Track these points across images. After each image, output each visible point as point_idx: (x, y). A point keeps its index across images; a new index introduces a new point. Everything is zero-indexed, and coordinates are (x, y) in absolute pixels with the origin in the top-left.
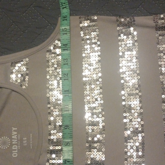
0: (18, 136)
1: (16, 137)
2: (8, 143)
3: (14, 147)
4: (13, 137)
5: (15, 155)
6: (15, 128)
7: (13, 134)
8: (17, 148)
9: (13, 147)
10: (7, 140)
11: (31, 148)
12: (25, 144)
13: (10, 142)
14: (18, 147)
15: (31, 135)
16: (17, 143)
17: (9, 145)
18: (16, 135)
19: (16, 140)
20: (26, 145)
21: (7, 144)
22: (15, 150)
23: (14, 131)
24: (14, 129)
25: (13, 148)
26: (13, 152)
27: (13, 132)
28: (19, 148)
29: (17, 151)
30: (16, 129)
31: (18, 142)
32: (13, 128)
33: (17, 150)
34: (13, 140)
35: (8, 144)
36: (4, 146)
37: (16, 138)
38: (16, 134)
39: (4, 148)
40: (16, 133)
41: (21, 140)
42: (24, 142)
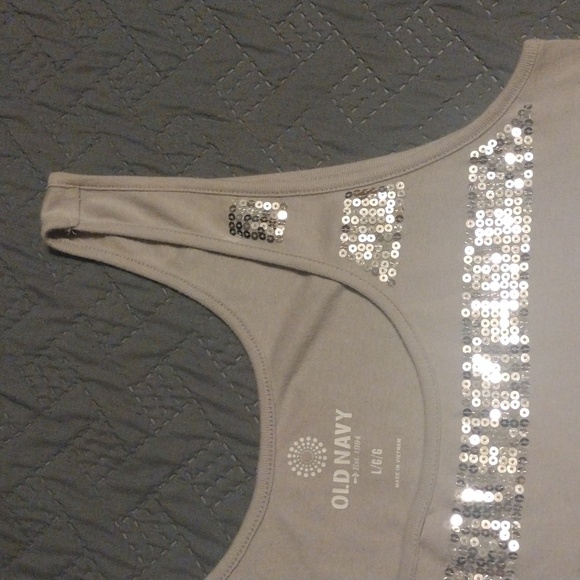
0: (353, 439)
1: (348, 442)
2: (318, 460)
3: (339, 476)
4: (337, 442)
5: (340, 501)
6: (345, 412)
7: (337, 432)
8: (347, 480)
9: (336, 474)
10: (317, 451)
11: (397, 486)
12: (378, 470)
13: (325, 458)
14: (352, 479)
15: (399, 441)
16: (348, 462)
17: (322, 468)
18: (349, 438)
19: (347, 454)
20: (380, 472)
21: (316, 464)
22: (341, 486)
23: (339, 422)
24: (341, 415)
25: (335, 480)
26: (335, 491)
27: (338, 425)
28: (355, 482)
29: (346, 492)
30: (349, 415)
31: (353, 462)
32: (338, 411)
33: (347, 486)
34: (336, 452)
35: (319, 463)
36: (305, 468)
37: (348, 446)
38: (347, 434)
39: (306, 475)
40: (348, 429)
41: (365, 456)
42: (373, 462)
